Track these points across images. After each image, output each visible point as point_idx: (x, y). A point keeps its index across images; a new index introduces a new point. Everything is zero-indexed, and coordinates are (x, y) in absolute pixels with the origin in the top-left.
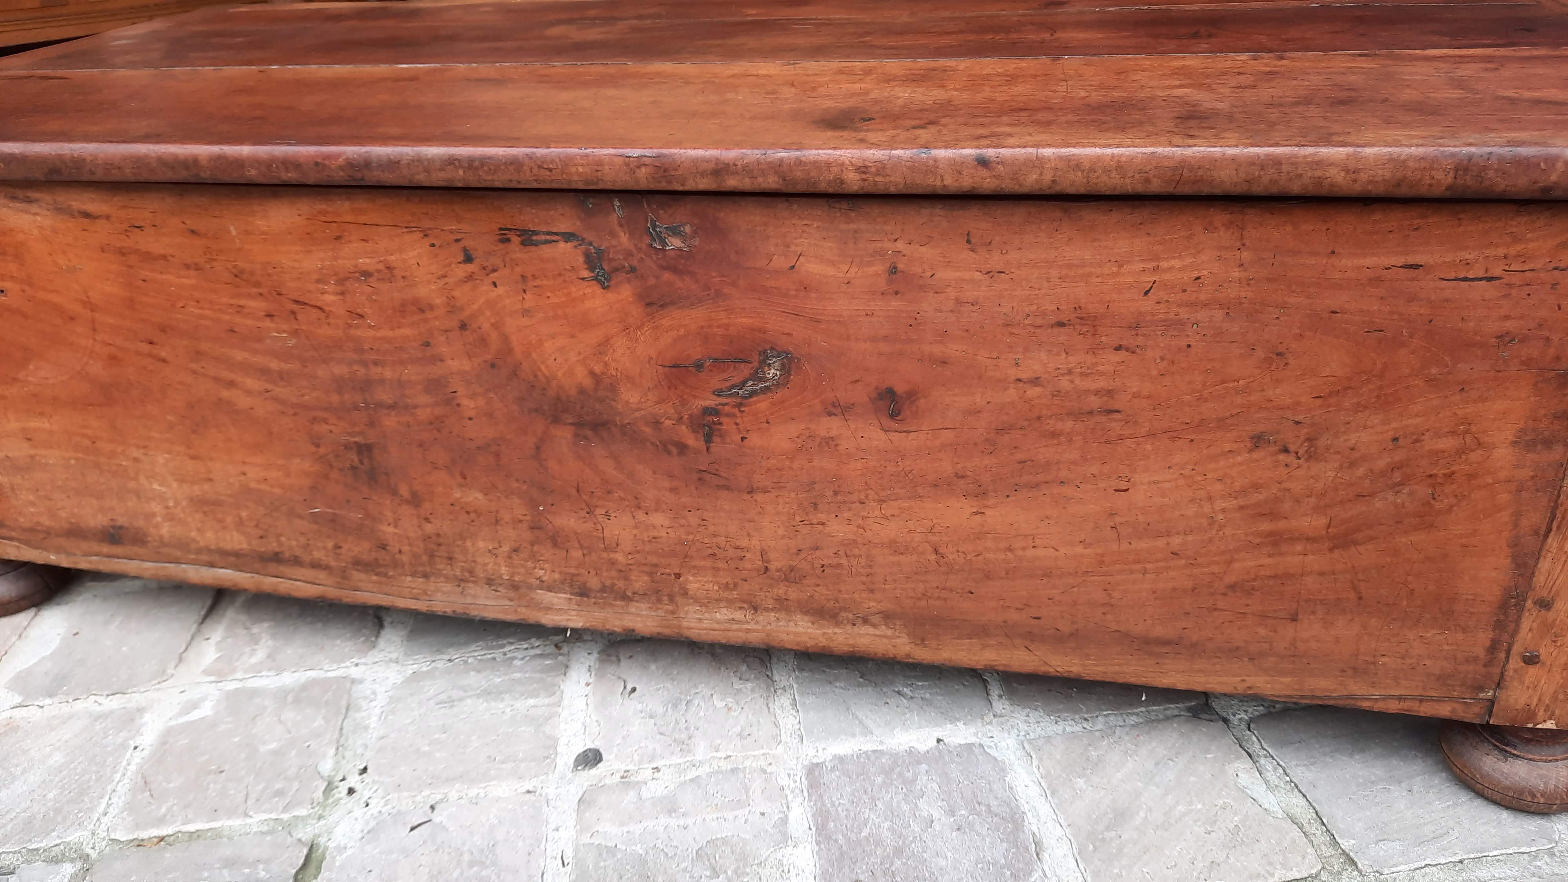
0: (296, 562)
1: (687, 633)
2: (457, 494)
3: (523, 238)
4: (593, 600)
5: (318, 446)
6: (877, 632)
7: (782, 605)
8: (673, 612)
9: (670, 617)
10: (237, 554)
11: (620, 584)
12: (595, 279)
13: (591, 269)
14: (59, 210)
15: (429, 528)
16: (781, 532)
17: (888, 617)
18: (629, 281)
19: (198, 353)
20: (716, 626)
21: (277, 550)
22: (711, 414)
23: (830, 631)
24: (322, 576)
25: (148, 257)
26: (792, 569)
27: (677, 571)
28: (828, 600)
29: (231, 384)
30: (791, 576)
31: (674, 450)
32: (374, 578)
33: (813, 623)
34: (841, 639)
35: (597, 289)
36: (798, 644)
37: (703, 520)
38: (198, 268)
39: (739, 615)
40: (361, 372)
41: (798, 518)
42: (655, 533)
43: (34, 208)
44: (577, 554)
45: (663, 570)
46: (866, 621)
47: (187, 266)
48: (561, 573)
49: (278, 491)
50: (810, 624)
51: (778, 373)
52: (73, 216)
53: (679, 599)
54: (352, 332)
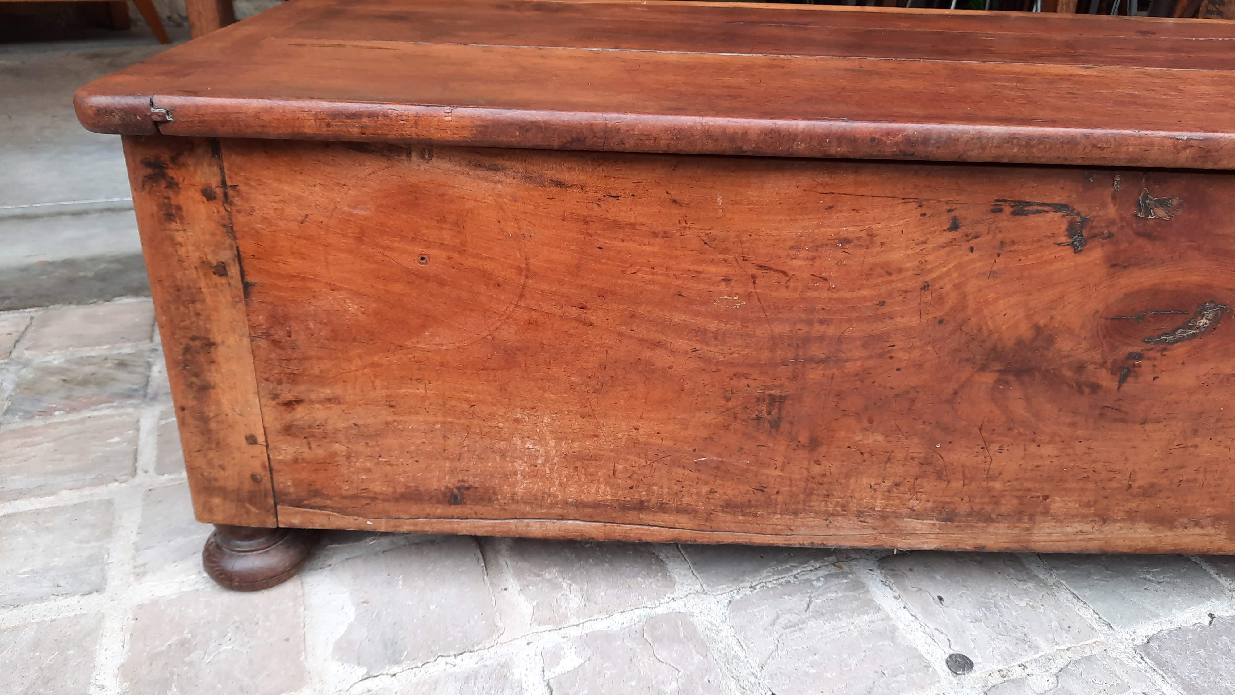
0: (662, 508)
1: (1033, 546)
2: (858, 437)
3: (1016, 208)
4: (956, 524)
5: (728, 399)
6: (1203, 532)
7: (1131, 516)
8: (1028, 529)
9: (1023, 533)
10: (596, 505)
11: (988, 508)
12: (1072, 245)
13: (1070, 235)
14: (527, 178)
15: (816, 469)
16: (1156, 455)
17: (1216, 519)
18: (1102, 245)
19: (633, 316)
20: (1063, 538)
21: (644, 498)
22: (1135, 358)
23: (1162, 535)
24: (684, 520)
25: (615, 225)
26: (1152, 485)
27: (1046, 494)
28: (1173, 509)
29: (659, 344)
30: (1149, 492)
31: (1087, 390)
32: (741, 518)
33: (1150, 529)
34: (1169, 540)
35: (1068, 252)
36: (1130, 547)
37: (1090, 449)
38: (666, 236)
39: (1087, 527)
40: (803, 329)
41: (1176, 443)
42: (1040, 463)
43: (499, 176)
44: (957, 484)
45: (1034, 494)
46: (1197, 524)
47: (655, 235)
48: (934, 502)
49: (668, 443)
50: (1148, 530)
51: (1208, 322)
52: (542, 184)
53: (1039, 518)
54: (810, 294)
